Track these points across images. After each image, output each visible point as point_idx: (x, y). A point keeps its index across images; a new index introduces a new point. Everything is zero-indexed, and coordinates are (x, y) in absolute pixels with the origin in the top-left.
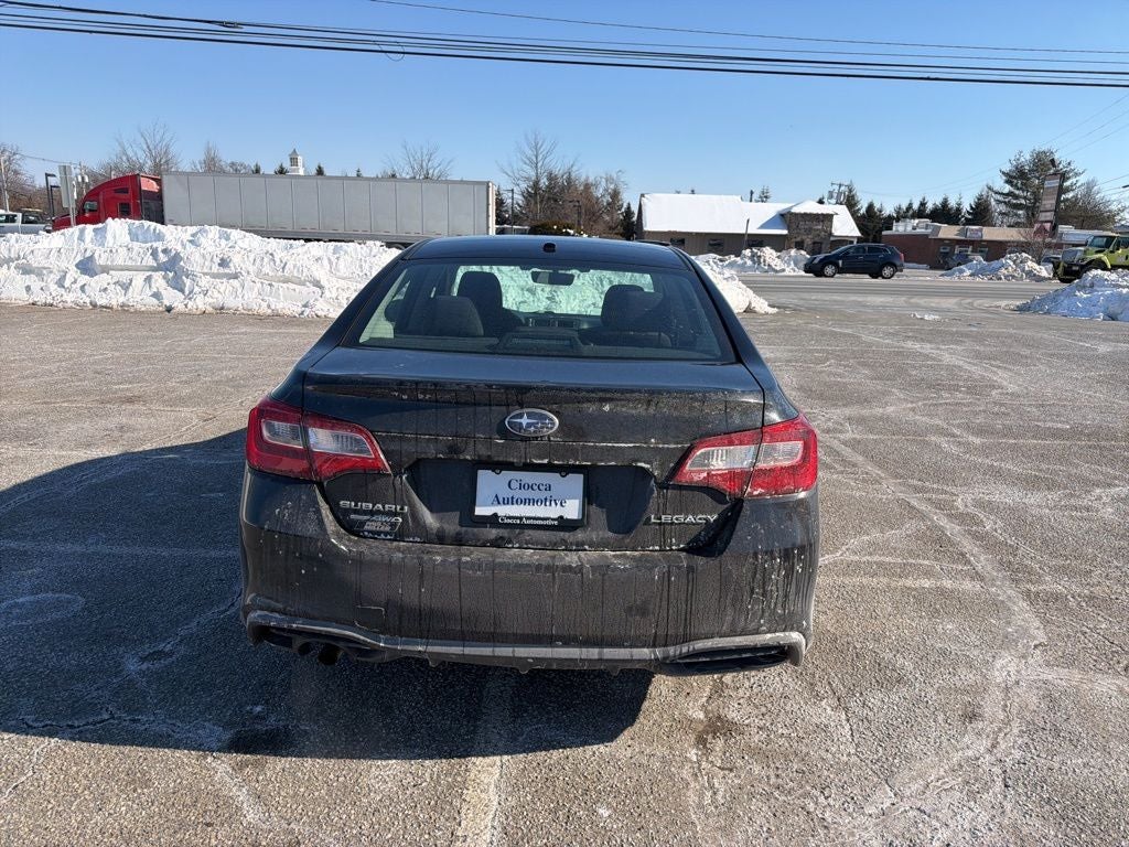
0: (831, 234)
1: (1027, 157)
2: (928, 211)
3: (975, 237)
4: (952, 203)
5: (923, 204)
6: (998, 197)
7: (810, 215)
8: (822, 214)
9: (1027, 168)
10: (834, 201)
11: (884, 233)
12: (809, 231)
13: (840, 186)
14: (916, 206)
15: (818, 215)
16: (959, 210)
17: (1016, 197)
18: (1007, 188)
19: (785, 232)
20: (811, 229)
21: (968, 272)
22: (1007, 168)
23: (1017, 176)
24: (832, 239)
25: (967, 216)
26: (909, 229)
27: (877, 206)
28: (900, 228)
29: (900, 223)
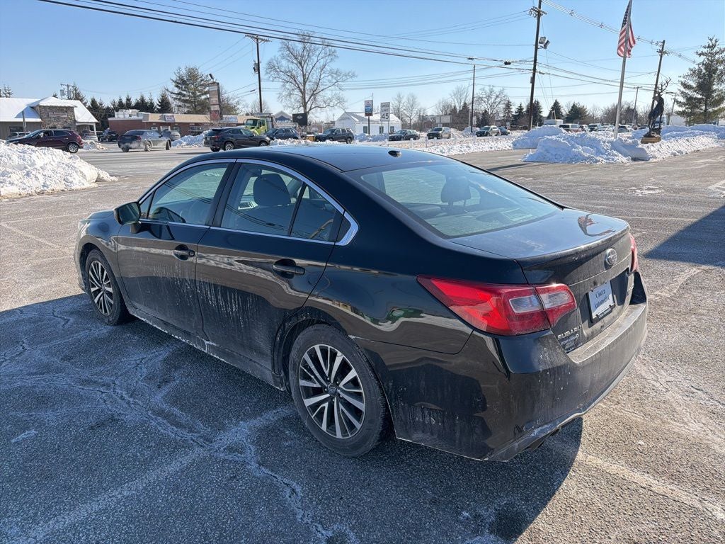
0: (75, 121)
1: (183, 72)
2: (133, 104)
3: (170, 121)
4: (147, 99)
5: (128, 100)
6: (174, 96)
7: (56, 107)
8: (65, 107)
9: (185, 78)
10: (66, 97)
11: (109, 119)
12: (58, 119)
13: (68, 86)
14: (124, 101)
15: (61, 107)
16: (152, 104)
17: (184, 96)
18: (176, 90)
19: (39, 120)
20: (58, 118)
21: (184, 143)
22: (174, 78)
23: (181, 83)
24: (77, 124)
25: (158, 107)
26: (127, 116)
27: (98, 101)
28: (121, 115)
29: (119, 113)
